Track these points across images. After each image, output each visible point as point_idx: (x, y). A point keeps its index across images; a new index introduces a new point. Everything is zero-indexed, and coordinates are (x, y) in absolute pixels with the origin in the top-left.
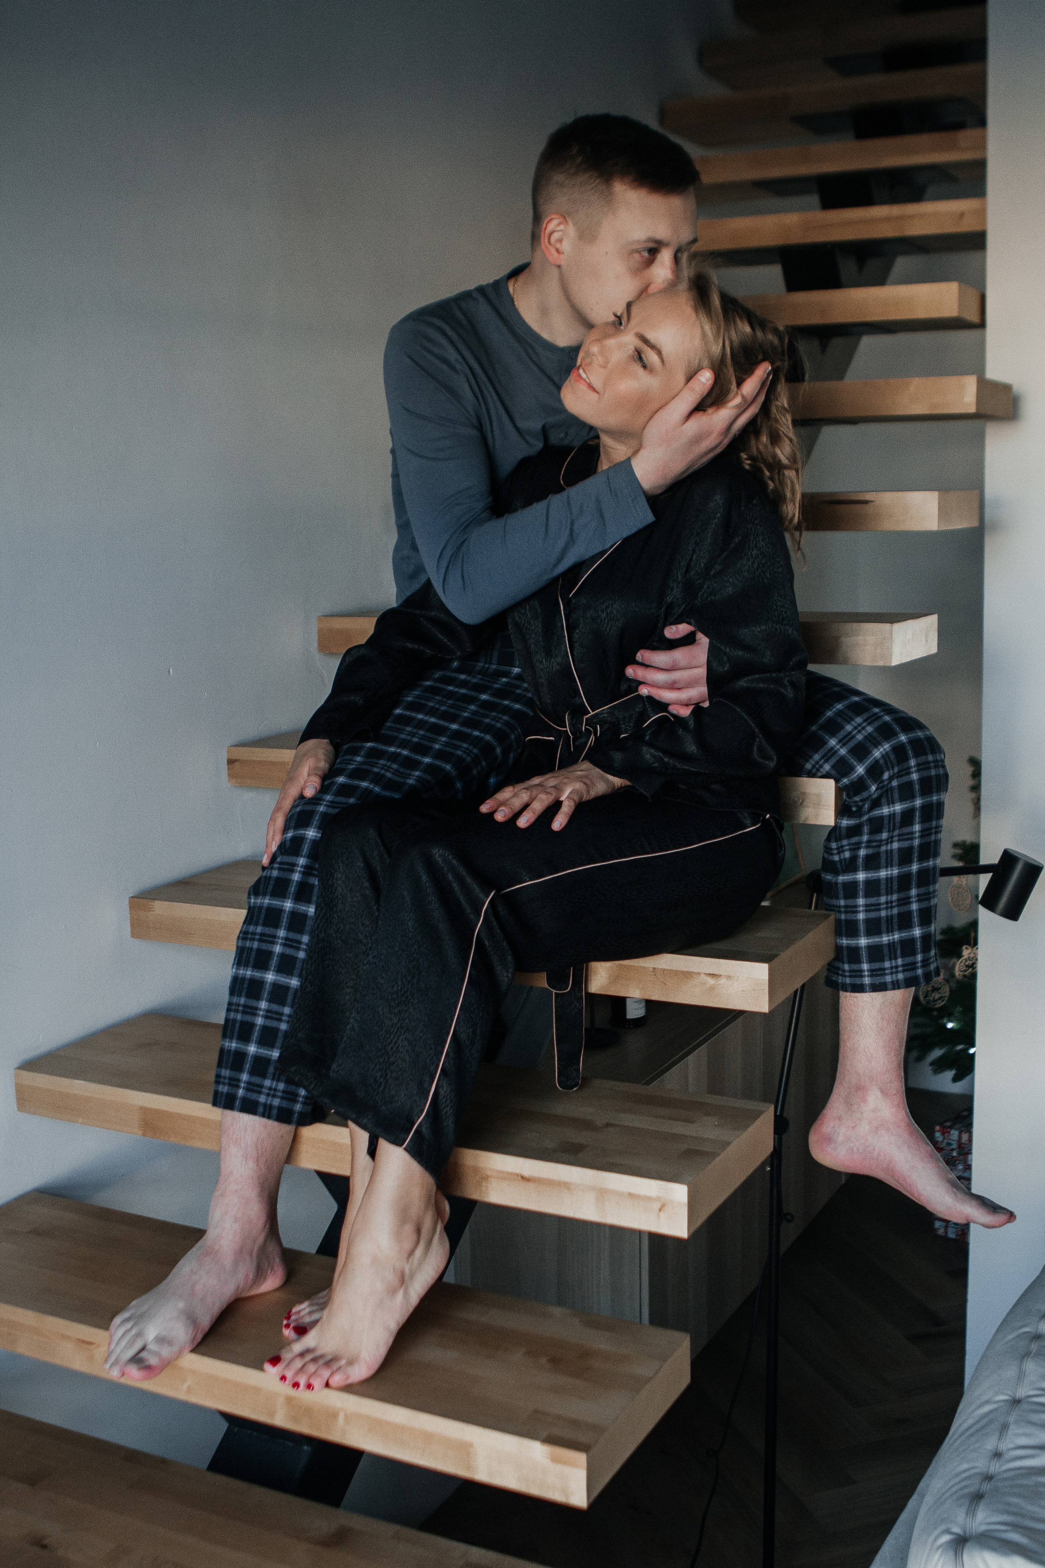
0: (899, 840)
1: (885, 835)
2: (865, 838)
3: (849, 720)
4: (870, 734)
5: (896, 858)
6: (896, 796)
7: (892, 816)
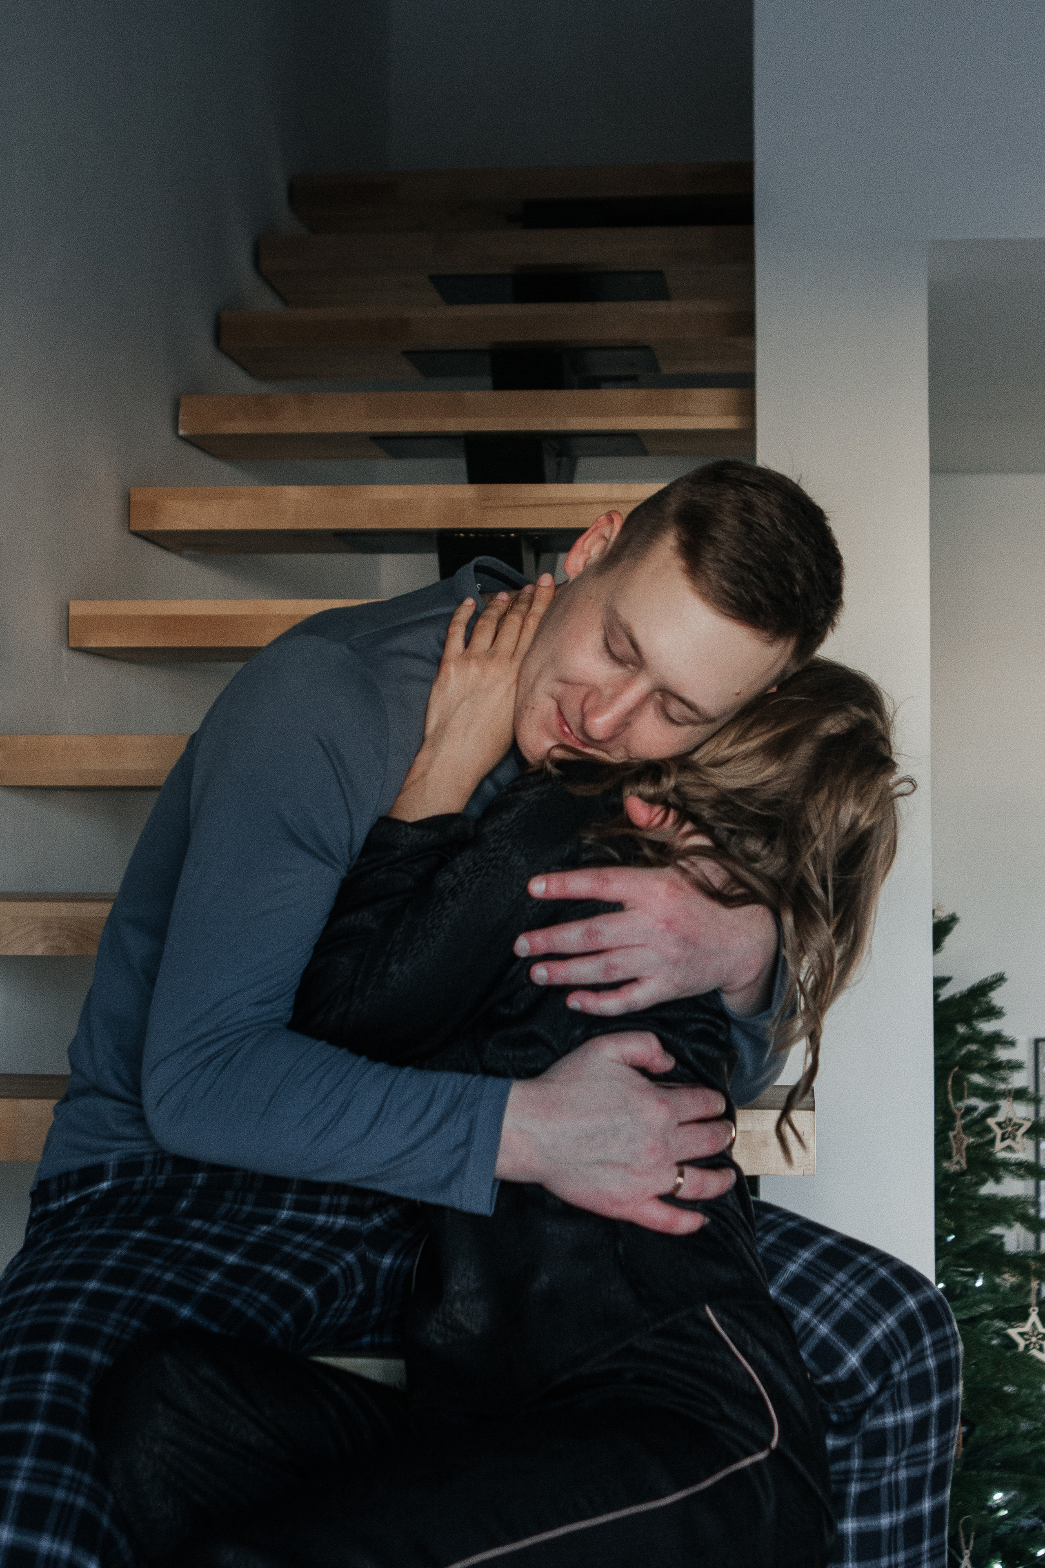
0: (907, 1466)
1: (889, 1460)
2: (856, 1464)
3: (827, 1278)
4: (861, 1299)
5: (904, 1495)
6: (905, 1395)
7: (900, 1428)
